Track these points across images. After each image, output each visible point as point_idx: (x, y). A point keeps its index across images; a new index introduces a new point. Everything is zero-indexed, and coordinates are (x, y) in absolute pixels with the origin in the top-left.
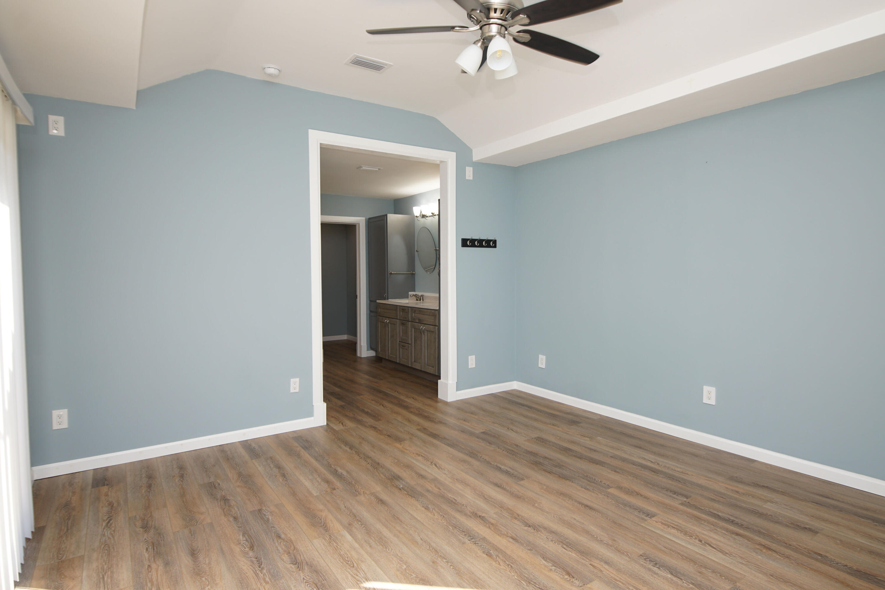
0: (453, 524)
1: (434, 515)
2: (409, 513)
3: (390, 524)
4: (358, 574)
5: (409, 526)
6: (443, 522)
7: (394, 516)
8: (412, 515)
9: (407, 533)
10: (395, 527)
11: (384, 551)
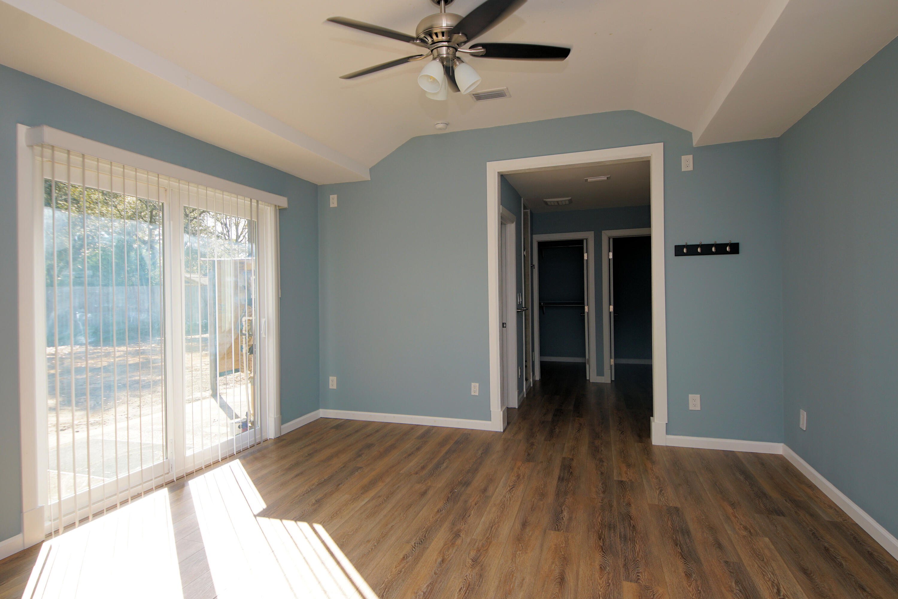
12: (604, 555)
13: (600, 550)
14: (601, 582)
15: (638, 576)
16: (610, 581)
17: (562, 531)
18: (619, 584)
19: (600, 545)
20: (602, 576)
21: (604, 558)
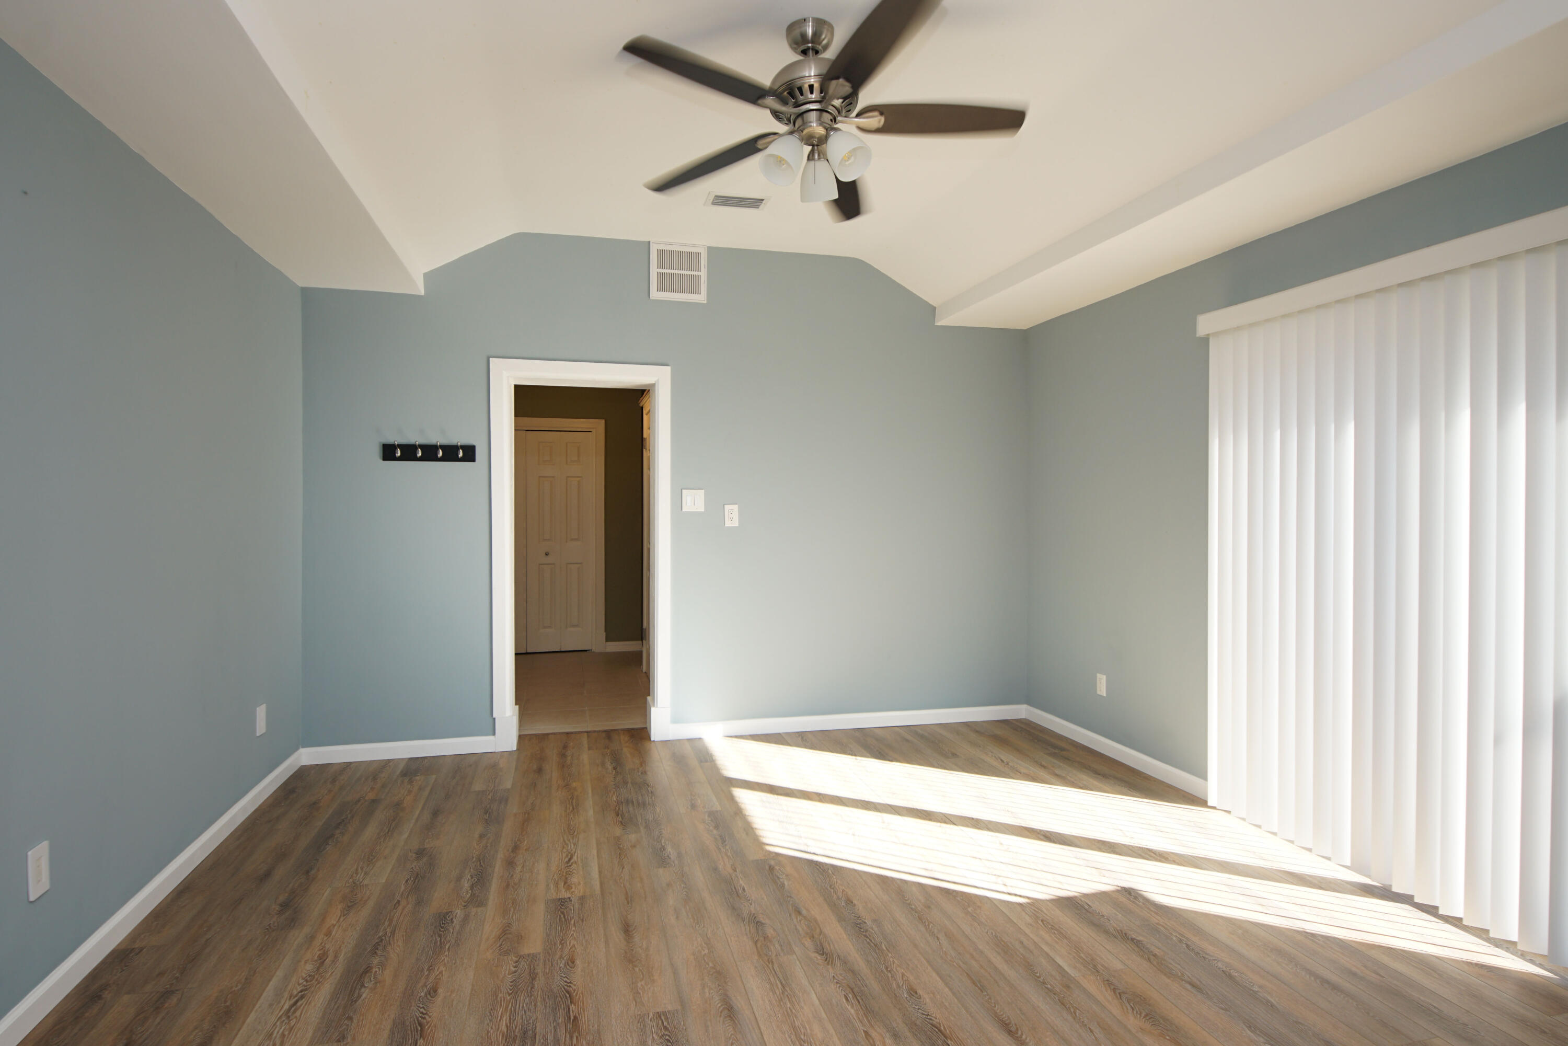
0: (877, 951)
1: (903, 975)
2: (951, 989)
3: (989, 974)
4: (1033, 912)
5: (955, 964)
6: (891, 960)
7: (982, 989)
8: (946, 984)
9: (959, 953)
10: (982, 967)
11: (999, 933)
12: (568, 986)
13: (574, 994)
14: (573, 942)
15: (515, 967)
16: (560, 947)
17: (651, 1015)
18: (547, 946)
19: (575, 1005)
20: (571, 950)
21: (568, 981)
